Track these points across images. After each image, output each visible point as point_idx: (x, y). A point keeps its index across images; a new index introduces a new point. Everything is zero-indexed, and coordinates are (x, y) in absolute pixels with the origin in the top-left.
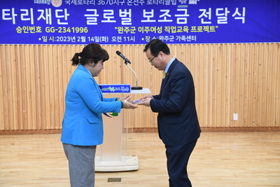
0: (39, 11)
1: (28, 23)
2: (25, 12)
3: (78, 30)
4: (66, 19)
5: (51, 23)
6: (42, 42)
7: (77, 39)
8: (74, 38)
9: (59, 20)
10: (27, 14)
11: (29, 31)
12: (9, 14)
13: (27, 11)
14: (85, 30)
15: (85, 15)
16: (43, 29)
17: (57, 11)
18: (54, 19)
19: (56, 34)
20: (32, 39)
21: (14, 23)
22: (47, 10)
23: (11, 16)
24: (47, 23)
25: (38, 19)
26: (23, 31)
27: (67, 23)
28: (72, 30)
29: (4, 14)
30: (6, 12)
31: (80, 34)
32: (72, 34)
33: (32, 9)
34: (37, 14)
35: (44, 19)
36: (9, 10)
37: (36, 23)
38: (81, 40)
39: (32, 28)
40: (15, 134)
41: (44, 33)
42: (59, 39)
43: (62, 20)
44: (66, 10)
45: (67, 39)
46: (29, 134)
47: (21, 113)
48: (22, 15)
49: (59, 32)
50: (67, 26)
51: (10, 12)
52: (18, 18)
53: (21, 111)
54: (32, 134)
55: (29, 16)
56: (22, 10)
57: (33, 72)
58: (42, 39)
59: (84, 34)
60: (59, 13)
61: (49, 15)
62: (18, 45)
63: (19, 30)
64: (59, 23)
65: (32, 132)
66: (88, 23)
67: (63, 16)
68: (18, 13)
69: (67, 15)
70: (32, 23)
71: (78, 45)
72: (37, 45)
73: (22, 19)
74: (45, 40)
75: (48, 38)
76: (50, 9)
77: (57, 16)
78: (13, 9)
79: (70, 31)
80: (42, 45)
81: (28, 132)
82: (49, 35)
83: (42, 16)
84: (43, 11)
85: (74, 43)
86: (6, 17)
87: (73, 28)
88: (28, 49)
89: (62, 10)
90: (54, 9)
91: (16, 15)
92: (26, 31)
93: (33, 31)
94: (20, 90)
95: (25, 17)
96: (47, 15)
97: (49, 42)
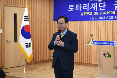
0: (91, 4)
1: (86, 11)
2: (85, 5)
3: (110, 13)
4: (104, 7)
5: (96, 10)
6: (92, 20)
7: (109, 17)
8: (107, 17)
9: (100, 8)
10: (86, 6)
11: (86, 14)
12: (78, 7)
13: (86, 5)
14: (114, 13)
15: (114, 5)
16: (93, 13)
17: (100, 4)
18: (98, 8)
19: (99, 15)
20: (87, 18)
21: (80, 11)
22: (95, 3)
23: (79, 8)
24: (95, 10)
25: (91, 8)
26: (84, 14)
27: (104, 10)
28: (106, 13)
29: (76, 7)
30: (77, 6)
31: (111, 15)
32: (106, 15)
33: (88, 4)
34: (90, 6)
35: (93, 8)
36: (78, 5)
37: (90, 10)
38: (111, 18)
39: (88, 13)
40: (78, 64)
41: (93, 15)
42: (100, 18)
43: (102, 8)
44: (104, 3)
45: (104, 18)
46: (84, 65)
47: (81, 54)
48: (84, 7)
49: (100, 14)
50: (104, 11)
51: (79, 6)
52: (82, 8)
53: (81, 53)
54: (86, 65)
55: (87, 7)
56: (84, 5)
57: (87, 34)
58: (92, 18)
59: (113, 15)
60: (101, 5)
61: (96, 6)
62: (81, 21)
63: (82, 14)
64: (100, 10)
65: (85, 64)
66: (115, 9)
67: (103, 6)
68: (82, 6)
69: (104, 5)
70: (88, 10)
71: (110, 21)
72: (89, 21)
73: (84, 9)
74: (93, 19)
75: (95, 18)
76: (96, 3)
77: (100, 6)
78: (80, 4)
79: (105, 14)
80: (91, 21)
81: (83, 64)
82: (95, 16)
83: (92, 7)
84: (93, 4)
85: (107, 20)
86: (77, 8)
87: (107, 12)
88: (86, 23)
89: (102, 3)
90: (98, 3)
91: (81, 7)
92: (85, 14)
93: (88, 14)
94: (81, 43)
95: (85, 8)
96: (95, 6)
97: (95, 20)
